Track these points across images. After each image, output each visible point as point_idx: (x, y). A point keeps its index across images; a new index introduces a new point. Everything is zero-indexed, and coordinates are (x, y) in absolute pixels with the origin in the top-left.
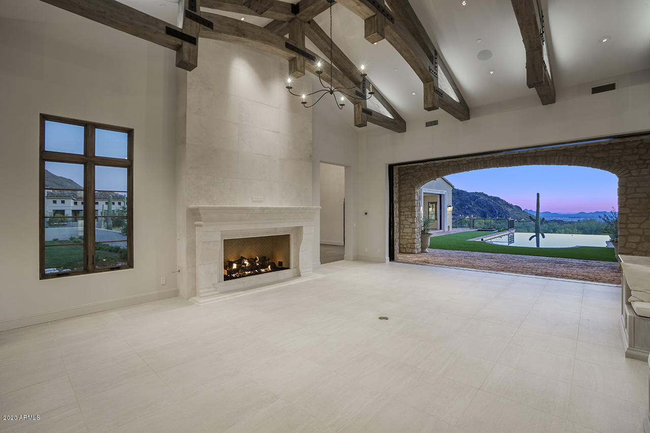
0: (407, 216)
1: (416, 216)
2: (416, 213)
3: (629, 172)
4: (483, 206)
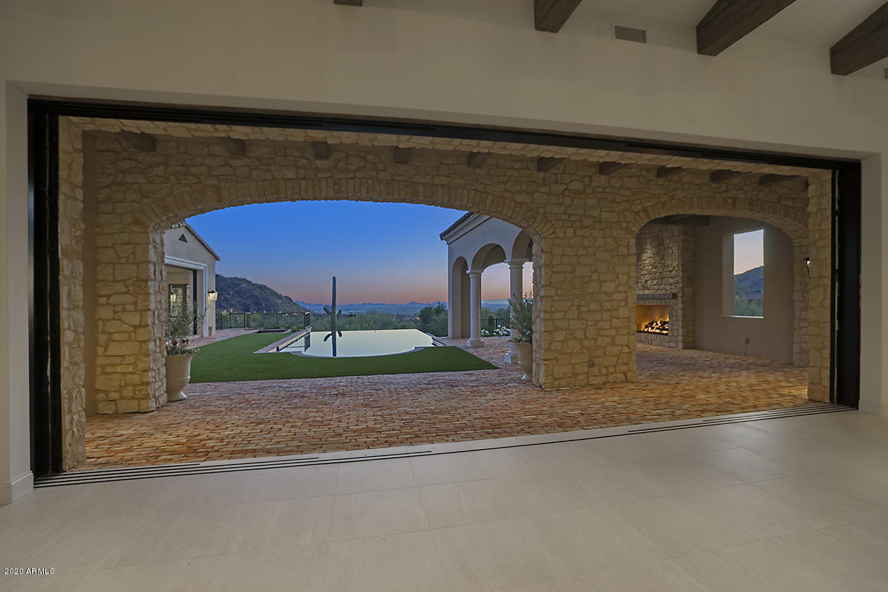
0: (119, 308)
1: (152, 306)
2: (152, 298)
3: (554, 232)
4: (245, 297)
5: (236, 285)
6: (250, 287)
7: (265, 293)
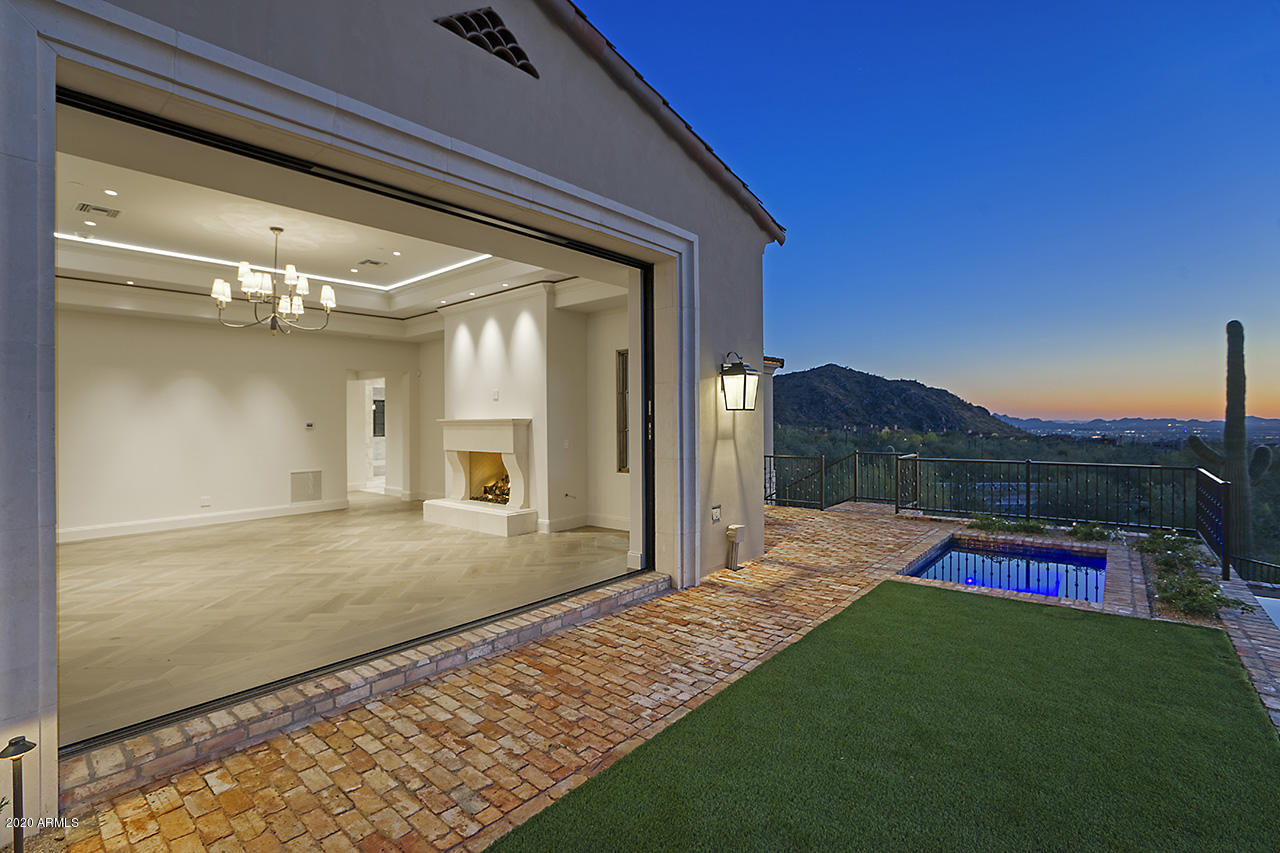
4: (916, 407)
5: (904, 390)
6: (923, 394)
7: (946, 401)
